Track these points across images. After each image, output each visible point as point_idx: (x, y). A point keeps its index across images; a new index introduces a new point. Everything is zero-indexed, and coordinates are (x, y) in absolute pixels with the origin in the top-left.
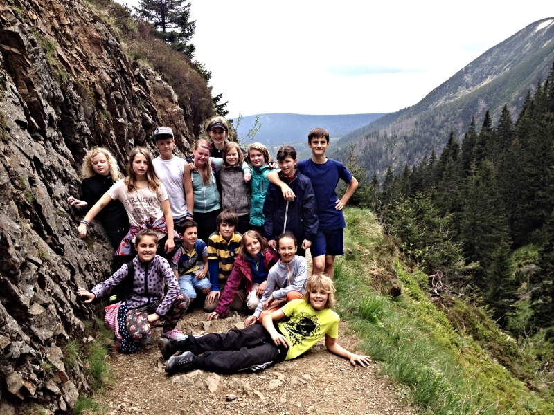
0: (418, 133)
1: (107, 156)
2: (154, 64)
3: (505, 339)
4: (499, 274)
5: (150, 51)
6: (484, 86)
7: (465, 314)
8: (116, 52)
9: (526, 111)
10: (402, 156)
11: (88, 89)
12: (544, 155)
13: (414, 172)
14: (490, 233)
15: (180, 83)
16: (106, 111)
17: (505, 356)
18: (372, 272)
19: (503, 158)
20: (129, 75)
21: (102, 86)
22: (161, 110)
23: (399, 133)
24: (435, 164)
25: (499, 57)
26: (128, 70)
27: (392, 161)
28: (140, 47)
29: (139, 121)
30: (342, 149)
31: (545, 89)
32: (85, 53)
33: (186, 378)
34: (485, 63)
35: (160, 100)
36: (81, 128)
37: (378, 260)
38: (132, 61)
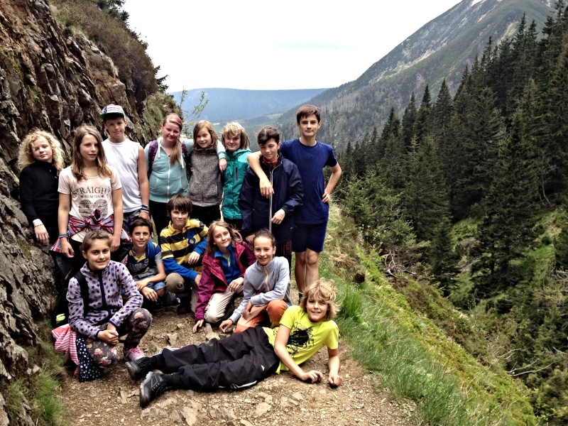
0: (359, 110)
1: (49, 140)
2: (88, 32)
3: (458, 316)
4: (441, 249)
5: (83, 17)
6: (423, 61)
7: (419, 293)
8: (44, 17)
9: (464, 87)
10: (344, 133)
11: (13, 60)
12: (482, 130)
13: (356, 149)
14: (432, 208)
15: (120, 54)
16: (36, 87)
17: (460, 333)
18: (336, 259)
19: (443, 133)
20: (61, 43)
21: (30, 57)
22: (99, 85)
23: (340, 109)
24: (377, 140)
25: (436, 32)
26: (59, 38)
27: (333, 138)
28: (71, 11)
29: (76, 99)
30: (284, 126)
31: (482, 64)
32: (7, 17)
33: (157, 410)
34: (423, 37)
35: (98, 73)
36: (7, 108)
37: (341, 245)
38: (64, 27)
